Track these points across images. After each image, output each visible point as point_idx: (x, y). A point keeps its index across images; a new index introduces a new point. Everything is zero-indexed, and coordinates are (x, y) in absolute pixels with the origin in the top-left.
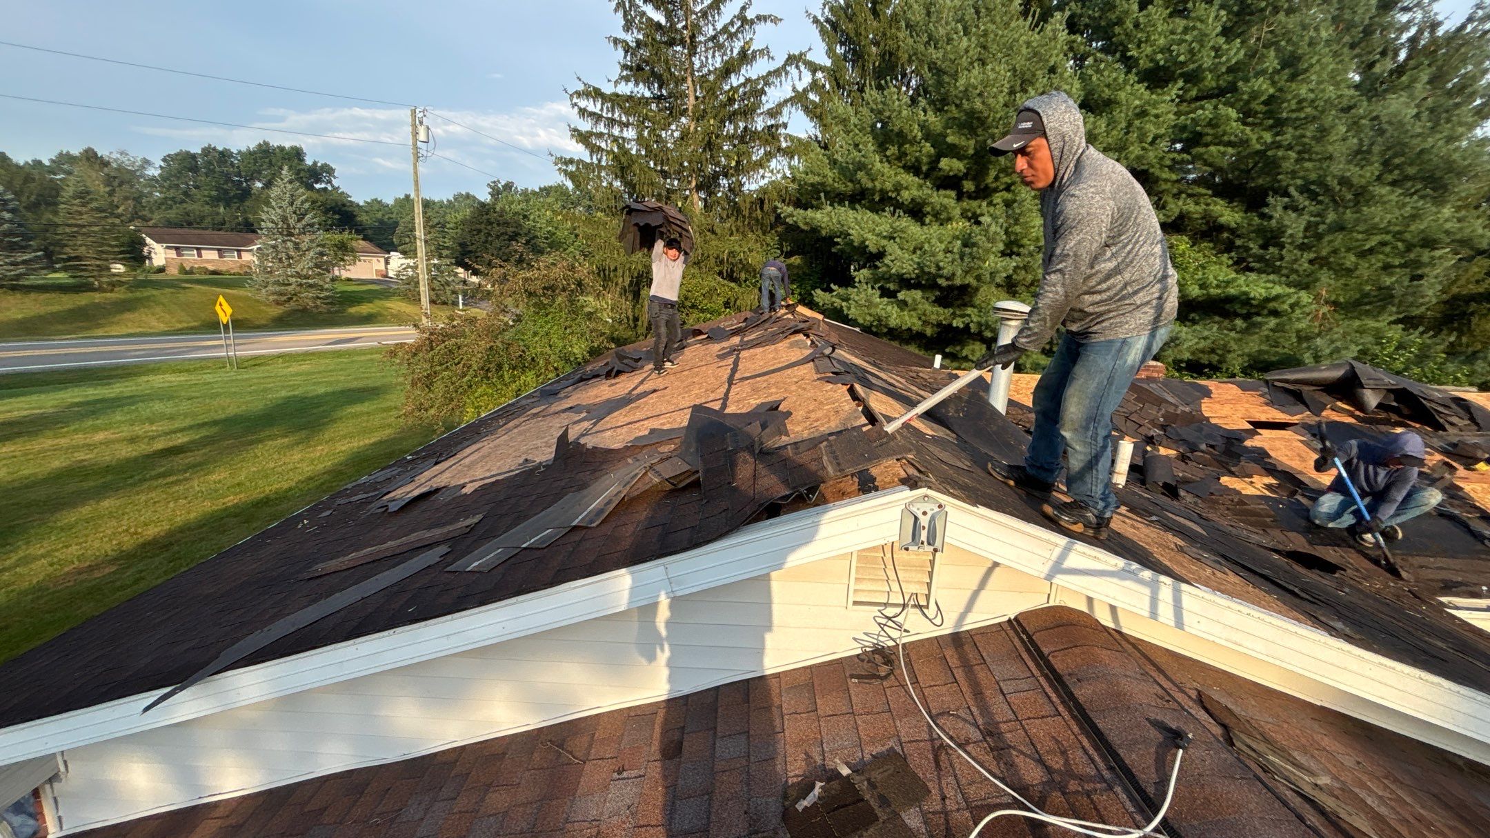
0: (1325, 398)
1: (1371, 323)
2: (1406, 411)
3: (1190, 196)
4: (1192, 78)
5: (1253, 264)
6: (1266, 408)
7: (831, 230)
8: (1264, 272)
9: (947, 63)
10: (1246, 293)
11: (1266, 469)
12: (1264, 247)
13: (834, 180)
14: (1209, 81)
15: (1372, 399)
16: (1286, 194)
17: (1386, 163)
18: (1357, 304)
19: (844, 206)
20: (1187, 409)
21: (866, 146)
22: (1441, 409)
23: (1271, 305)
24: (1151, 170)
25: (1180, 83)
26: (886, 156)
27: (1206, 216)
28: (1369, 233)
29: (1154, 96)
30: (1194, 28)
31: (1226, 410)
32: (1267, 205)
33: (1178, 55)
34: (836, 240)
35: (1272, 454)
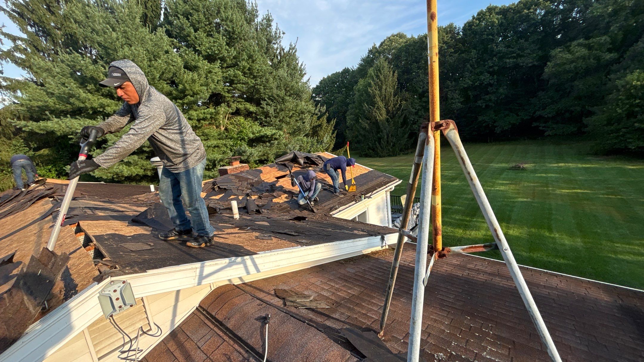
0: (292, 164)
1: (300, 138)
2: (310, 163)
3: (238, 102)
4: (223, 59)
5: (265, 124)
6: (278, 172)
7: (63, 132)
8: (269, 126)
9: (107, 44)
10: (266, 134)
11: (284, 192)
12: (266, 118)
13: (54, 103)
14: (229, 62)
15: (302, 161)
16: (265, 100)
17: (285, 90)
18: (294, 132)
19: (67, 118)
20: (256, 179)
21: (70, 85)
22: (316, 160)
23: (274, 137)
24: (221, 93)
25: (219, 61)
26: (87, 90)
27: (246, 109)
28: (289, 111)
29: (212, 65)
30: (216, 42)
31: (268, 176)
32: (261, 104)
33: (215, 51)
34: (69, 137)
35: (284, 186)
